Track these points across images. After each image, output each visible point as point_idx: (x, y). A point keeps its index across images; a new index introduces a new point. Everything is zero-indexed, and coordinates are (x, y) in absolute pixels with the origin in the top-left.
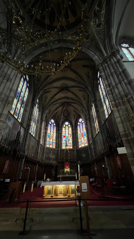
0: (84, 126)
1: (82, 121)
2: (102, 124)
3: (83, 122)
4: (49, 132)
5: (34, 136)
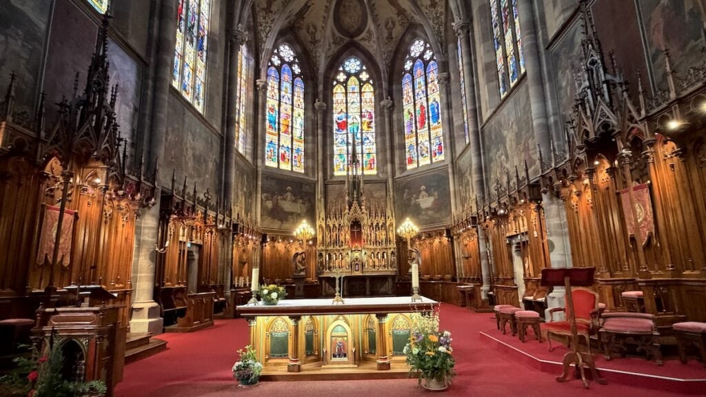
0: (433, 75)
5: (200, 109)
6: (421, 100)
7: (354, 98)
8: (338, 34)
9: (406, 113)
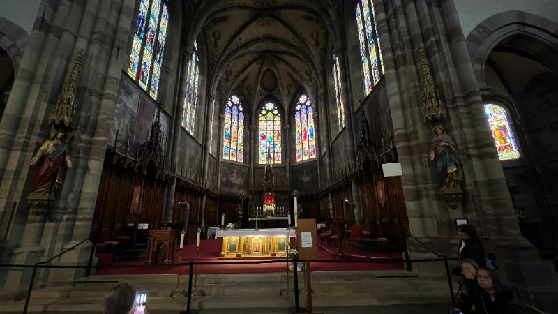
0: (311, 114)
1: (306, 102)
2: (353, 109)
3: (308, 103)
4: (227, 126)
5: (192, 134)
6: (305, 126)
7: (270, 123)
8: (262, 91)
9: (296, 132)
